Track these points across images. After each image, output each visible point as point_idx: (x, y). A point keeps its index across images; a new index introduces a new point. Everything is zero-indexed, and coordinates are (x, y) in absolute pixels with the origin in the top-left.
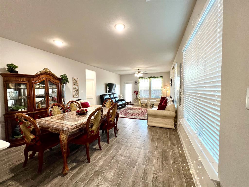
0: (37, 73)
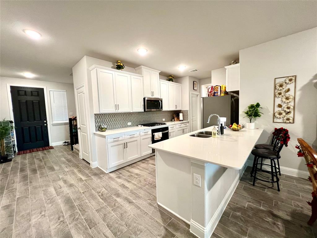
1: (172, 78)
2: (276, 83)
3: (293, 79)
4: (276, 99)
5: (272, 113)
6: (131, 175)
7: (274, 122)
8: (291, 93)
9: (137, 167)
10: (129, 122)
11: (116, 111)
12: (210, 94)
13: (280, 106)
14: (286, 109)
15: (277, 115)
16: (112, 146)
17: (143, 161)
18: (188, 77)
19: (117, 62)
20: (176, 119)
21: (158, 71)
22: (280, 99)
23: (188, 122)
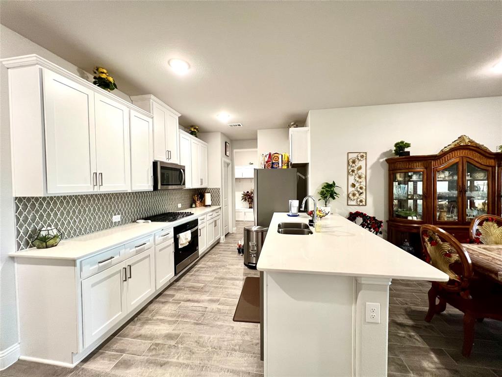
0: (442, 150)
1: (196, 130)
2: (349, 158)
3: (364, 156)
4: (350, 177)
5: (346, 193)
6: (157, 345)
7: (348, 205)
8: (363, 171)
9: (155, 318)
10: (115, 215)
11: (95, 190)
12: (267, 165)
13: (353, 185)
14: (359, 190)
15: (351, 195)
16: (93, 285)
17: (160, 299)
18: (220, 133)
19: (97, 70)
20: (198, 203)
21: (177, 113)
22: (353, 177)
23: (220, 208)
